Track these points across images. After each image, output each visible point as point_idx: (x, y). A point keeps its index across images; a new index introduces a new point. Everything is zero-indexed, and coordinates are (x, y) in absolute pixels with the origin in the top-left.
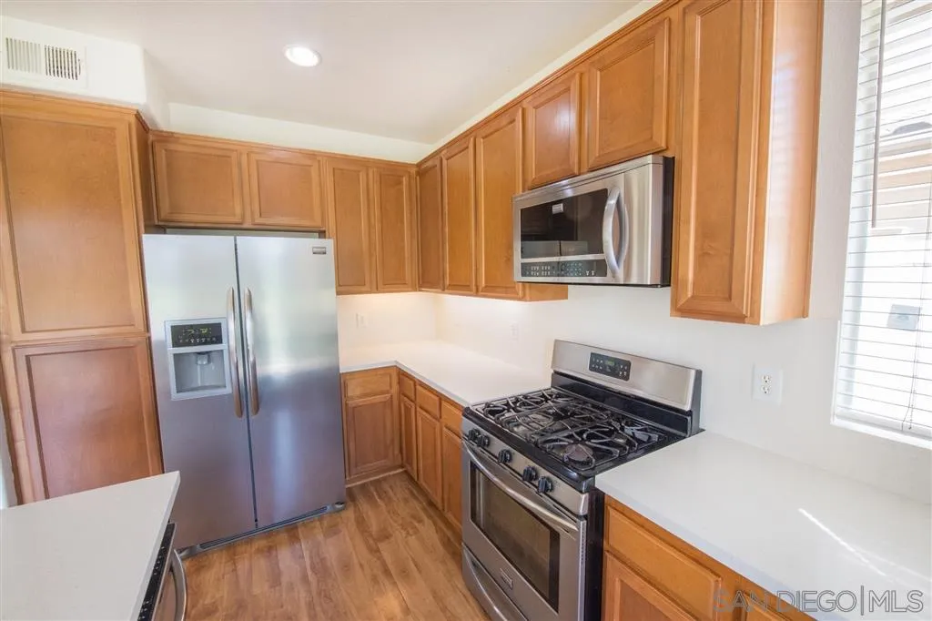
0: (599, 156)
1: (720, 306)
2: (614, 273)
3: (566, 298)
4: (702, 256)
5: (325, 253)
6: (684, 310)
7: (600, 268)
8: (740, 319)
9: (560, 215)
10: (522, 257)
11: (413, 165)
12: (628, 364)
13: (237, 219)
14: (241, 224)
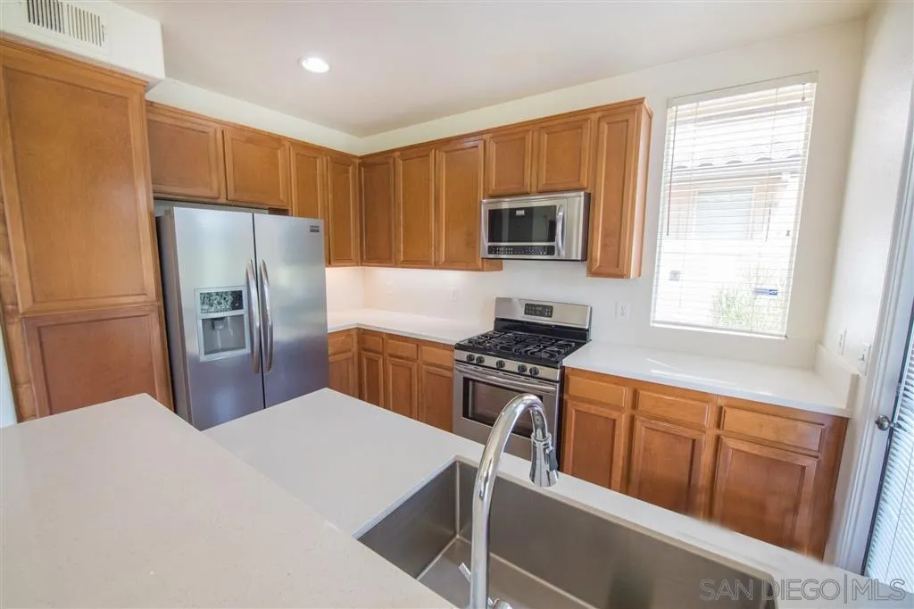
0: (546, 184)
1: (613, 270)
2: (559, 252)
3: (501, 269)
4: (604, 246)
5: (318, 231)
6: (593, 273)
7: (550, 250)
8: (621, 276)
9: (521, 217)
10: (489, 241)
11: (355, 157)
12: (551, 307)
13: (214, 194)
14: (217, 198)
